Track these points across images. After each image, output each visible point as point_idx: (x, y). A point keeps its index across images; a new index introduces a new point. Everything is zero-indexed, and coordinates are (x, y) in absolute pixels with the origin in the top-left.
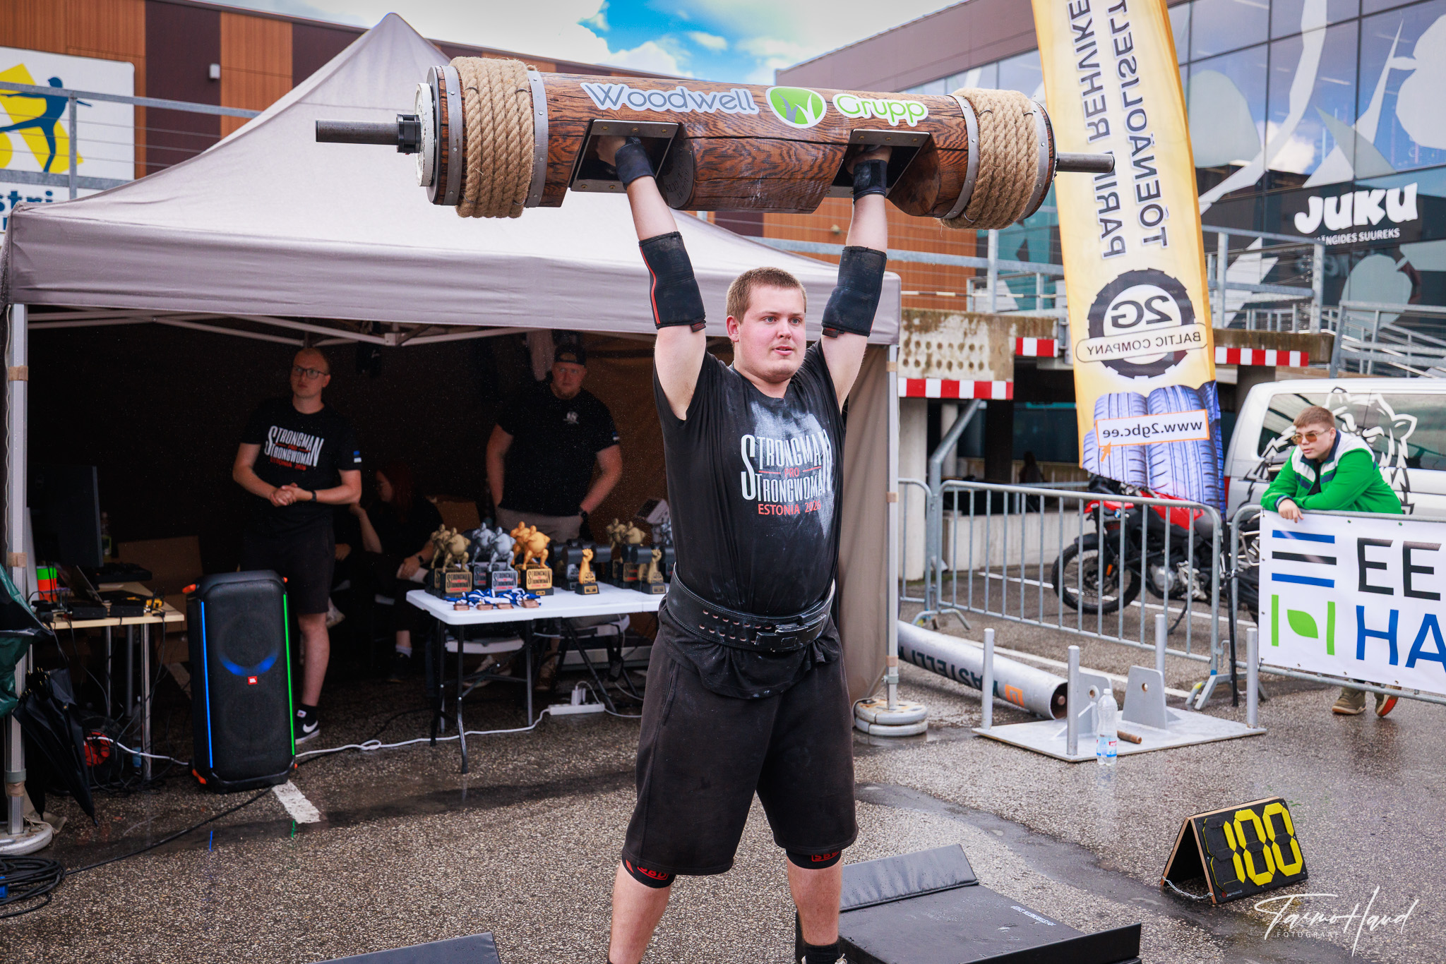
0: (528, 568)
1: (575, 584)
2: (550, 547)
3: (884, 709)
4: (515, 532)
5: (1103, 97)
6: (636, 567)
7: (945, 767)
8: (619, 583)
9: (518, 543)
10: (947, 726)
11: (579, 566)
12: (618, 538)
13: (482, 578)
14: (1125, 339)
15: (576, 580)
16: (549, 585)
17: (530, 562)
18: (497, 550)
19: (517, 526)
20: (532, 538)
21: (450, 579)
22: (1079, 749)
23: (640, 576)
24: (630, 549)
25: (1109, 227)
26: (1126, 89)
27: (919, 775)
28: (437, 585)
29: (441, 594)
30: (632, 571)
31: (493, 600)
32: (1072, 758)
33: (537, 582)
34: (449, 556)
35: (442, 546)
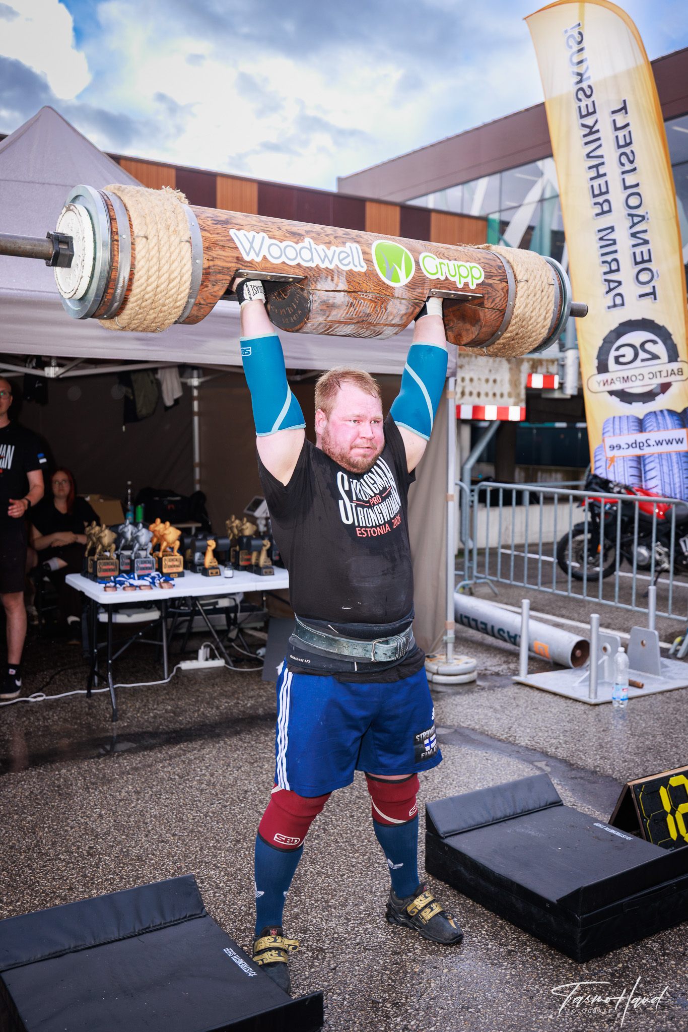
0: (163, 556)
1: (201, 568)
2: (181, 539)
3: (444, 663)
4: (152, 526)
5: (606, 182)
6: (250, 554)
7: (496, 711)
8: (237, 567)
9: (155, 536)
10: (492, 675)
11: (204, 554)
12: (236, 531)
13: (127, 564)
14: (625, 374)
15: (202, 564)
16: (181, 569)
17: (165, 551)
18: (138, 542)
19: (154, 522)
20: (167, 532)
21: (101, 565)
22: (599, 693)
23: (253, 561)
24: (245, 540)
25: (613, 286)
26: (626, 176)
27: (476, 717)
28: (90, 570)
29: (94, 578)
30: (246, 557)
31: (136, 582)
32: (593, 701)
33: (171, 566)
34: (100, 547)
35: (94, 539)
